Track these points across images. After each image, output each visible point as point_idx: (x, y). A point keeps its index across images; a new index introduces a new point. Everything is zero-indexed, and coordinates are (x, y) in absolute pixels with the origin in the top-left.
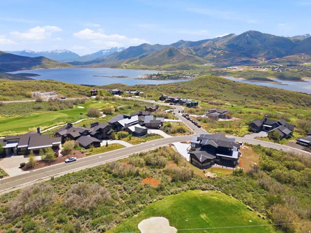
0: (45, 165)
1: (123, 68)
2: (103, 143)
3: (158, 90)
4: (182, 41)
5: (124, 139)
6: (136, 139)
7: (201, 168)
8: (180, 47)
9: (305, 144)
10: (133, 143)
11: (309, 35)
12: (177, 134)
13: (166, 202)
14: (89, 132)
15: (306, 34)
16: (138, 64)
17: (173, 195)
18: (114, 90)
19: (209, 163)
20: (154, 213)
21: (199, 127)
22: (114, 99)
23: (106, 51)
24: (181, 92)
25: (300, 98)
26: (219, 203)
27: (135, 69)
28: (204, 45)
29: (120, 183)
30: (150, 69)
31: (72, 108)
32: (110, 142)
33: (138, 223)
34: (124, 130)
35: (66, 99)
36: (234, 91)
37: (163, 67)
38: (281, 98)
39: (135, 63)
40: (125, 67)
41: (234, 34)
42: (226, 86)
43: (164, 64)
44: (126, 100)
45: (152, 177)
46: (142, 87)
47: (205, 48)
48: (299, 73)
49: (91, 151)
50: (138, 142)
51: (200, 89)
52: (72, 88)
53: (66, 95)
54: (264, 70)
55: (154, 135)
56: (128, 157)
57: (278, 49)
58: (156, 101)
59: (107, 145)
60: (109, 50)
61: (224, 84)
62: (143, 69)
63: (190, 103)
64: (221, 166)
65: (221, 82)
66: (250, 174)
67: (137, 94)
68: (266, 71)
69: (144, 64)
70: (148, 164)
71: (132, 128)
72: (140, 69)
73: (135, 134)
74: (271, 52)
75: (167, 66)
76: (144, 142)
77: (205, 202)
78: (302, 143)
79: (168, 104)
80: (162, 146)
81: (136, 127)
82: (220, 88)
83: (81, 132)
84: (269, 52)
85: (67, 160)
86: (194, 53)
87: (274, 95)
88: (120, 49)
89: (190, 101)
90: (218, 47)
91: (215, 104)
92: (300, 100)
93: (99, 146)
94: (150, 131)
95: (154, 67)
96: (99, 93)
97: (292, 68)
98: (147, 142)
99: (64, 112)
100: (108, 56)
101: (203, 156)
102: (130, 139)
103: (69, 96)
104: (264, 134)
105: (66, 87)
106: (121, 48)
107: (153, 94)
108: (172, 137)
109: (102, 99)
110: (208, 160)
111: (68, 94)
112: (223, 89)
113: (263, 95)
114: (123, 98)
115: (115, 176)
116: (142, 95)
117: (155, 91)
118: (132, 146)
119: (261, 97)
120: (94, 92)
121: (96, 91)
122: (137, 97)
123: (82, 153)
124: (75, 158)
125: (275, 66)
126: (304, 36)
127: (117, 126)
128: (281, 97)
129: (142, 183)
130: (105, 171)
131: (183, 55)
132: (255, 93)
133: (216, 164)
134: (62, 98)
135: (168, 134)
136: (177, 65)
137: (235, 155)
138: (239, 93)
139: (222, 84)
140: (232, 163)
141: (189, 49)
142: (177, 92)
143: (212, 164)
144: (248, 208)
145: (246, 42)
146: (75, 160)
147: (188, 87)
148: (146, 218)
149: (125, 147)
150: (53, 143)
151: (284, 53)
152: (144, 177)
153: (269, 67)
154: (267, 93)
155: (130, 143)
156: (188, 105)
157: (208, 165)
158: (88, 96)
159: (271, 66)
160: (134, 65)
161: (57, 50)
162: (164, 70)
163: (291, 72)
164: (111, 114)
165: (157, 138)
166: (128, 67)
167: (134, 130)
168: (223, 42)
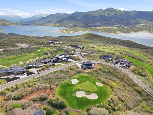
1: (47, 26)
2: (56, 64)
3: (68, 40)
6: (65, 63)
7: (84, 70)
8: (76, 15)
11: (136, 10)
12: (78, 61)
16: (55, 24)
19: (86, 69)
21: (84, 58)
22: (51, 46)
24: (78, 41)
26: (88, 76)
29: (65, 74)
31: (36, 51)
32: (58, 64)
34: (61, 60)
40: (49, 26)
45: (72, 72)
50: (66, 64)
51: (86, 40)
52: (31, 41)
55: (70, 61)
59: (57, 65)
63: (81, 47)
69: (58, 24)
70: (71, 69)
73: (64, 61)
77: (85, 76)
79: (73, 48)
80: (73, 64)
81: (64, 59)
85: (48, 69)
86: (83, 19)
87: (115, 42)
88: (45, 15)
91: (91, 47)
93: (55, 65)
94: (69, 60)
96: (44, 43)
97: (127, 27)
101: (84, 67)
104: (104, 60)
105: (29, 41)
107: (66, 43)
108: (76, 62)
109: (46, 46)
110: (86, 68)
112: (95, 39)
114: (54, 45)
115: (63, 72)
116: (61, 44)
117: (66, 41)
118: (64, 65)
119: (110, 43)
120: (42, 43)
123: (51, 67)
127: (58, 59)
129: (70, 73)
130: (60, 71)
137: (93, 66)
138: (102, 41)
139: (95, 37)
140: (92, 68)
141: (81, 17)
142: (76, 41)
143: (87, 69)
146: (50, 69)
147: (81, 39)
149: (62, 65)
150: (43, 65)
151: (124, 19)
152: (70, 72)
161: (10, 15)
162: (69, 27)
164: (52, 53)
165: (71, 62)
166: (50, 25)
167: (64, 60)
168: (97, 13)
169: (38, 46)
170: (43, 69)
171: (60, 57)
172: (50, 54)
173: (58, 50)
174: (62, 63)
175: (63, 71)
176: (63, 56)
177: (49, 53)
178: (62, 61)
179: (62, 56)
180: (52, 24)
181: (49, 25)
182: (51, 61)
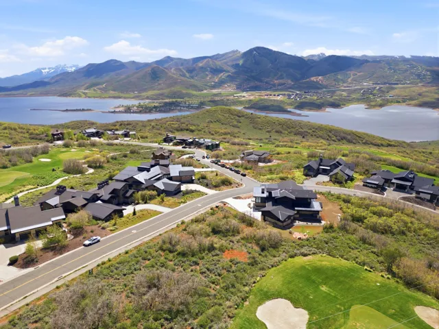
0: (55, 255)
1: (80, 96)
2: (128, 210)
3: (153, 127)
4: (169, 57)
5: (152, 201)
6: (170, 200)
8: (166, 66)
9: (373, 186)
10: (170, 206)
12: (223, 187)
13: (272, 279)
14: (99, 196)
16: (105, 90)
17: (274, 268)
18: (88, 131)
20: (267, 296)
21: (244, 175)
22: (94, 145)
23: (47, 70)
24: (187, 130)
25: (330, 132)
27: (100, 97)
28: (201, 65)
29: (197, 264)
30: (125, 98)
31: (31, 162)
32: (139, 208)
33: (255, 313)
34: (147, 188)
35: (12, 148)
36: (253, 127)
37: (144, 94)
38: (309, 133)
39: (99, 89)
40: (84, 96)
41: (237, 51)
42: (242, 119)
43: (145, 90)
44: (112, 145)
45: (232, 248)
46: (128, 125)
47: (201, 68)
48: (319, 101)
49: (114, 225)
50: (176, 204)
51: (211, 125)
52: (15, 129)
53: (11, 141)
54: (279, 98)
55: (192, 192)
56: (175, 226)
57: (291, 71)
58: (159, 144)
59: (134, 213)
60: (53, 69)
61: (240, 117)
62: (115, 97)
63: (210, 144)
64: (305, 223)
65: (236, 115)
66: (343, 228)
67: (126, 135)
68: (282, 99)
69: (115, 91)
70: (215, 231)
71: (160, 185)
72: (110, 97)
75: (150, 93)
76: (184, 203)
78: (370, 185)
79: (180, 148)
80: (214, 205)
81: (164, 183)
82: (235, 123)
83: (88, 198)
85: (87, 242)
86: (188, 75)
87: (301, 130)
88: (71, 67)
89: (208, 141)
90: (218, 67)
92: (330, 134)
93: (121, 216)
94: (184, 188)
95: (132, 95)
96: (66, 136)
97: (310, 96)
98: (188, 203)
99: (20, 170)
100: (53, 78)
102: (163, 200)
103: (16, 143)
105: (5, 129)
106: (74, 66)
107: (147, 134)
108: (217, 192)
109: (74, 145)
110: (289, 217)
111: (14, 140)
112: (240, 124)
113: (289, 130)
114: (106, 142)
115: (183, 254)
116: (134, 137)
117: (149, 130)
118: (171, 210)
119: (286, 132)
120: (58, 134)
121: (61, 133)
122: (126, 139)
123: (103, 228)
124: (99, 238)
125: (291, 93)
126: (319, 55)
127: (133, 184)
128: (309, 131)
129: (225, 259)
130: (161, 249)
131: (173, 77)
132: (279, 128)
133: (297, 221)
134: (4, 147)
135: (210, 188)
136: (166, 91)
138: (260, 129)
139: (237, 118)
140: (314, 217)
141: (180, 70)
142: (182, 130)
143: (293, 222)
144: (366, 270)
145: (254, 61)
146: (99, 241)
147: (195, 123)
148: (260, 304)
149: (161, 213)
150: (53, 219)
151: (299, 76)
152: (222, 250)
153: (284, 95)
154: (292, 127)
155: (164, 206)
156: (208, 147)
157: (289, 224)
158: (48, 141)
159: (286, 93)
160: (99, 92)
162: (147, 98)
164: (101, 167)
165: (199, 196)
166: (89, 95)
167: (162, 187)
168: (225, 61)
169: (41, 145)
170: (55, 248)
171: (141, 177)
172: (91, 171)
173: (125, 156)
174: (156, 200)
175: (179, 248)
176: (156, 171)
177: (90, 167)
178: (155, 193)
179: (148, 170)
180: (94, 90)
181: (84, 93)
182: (98, 199)
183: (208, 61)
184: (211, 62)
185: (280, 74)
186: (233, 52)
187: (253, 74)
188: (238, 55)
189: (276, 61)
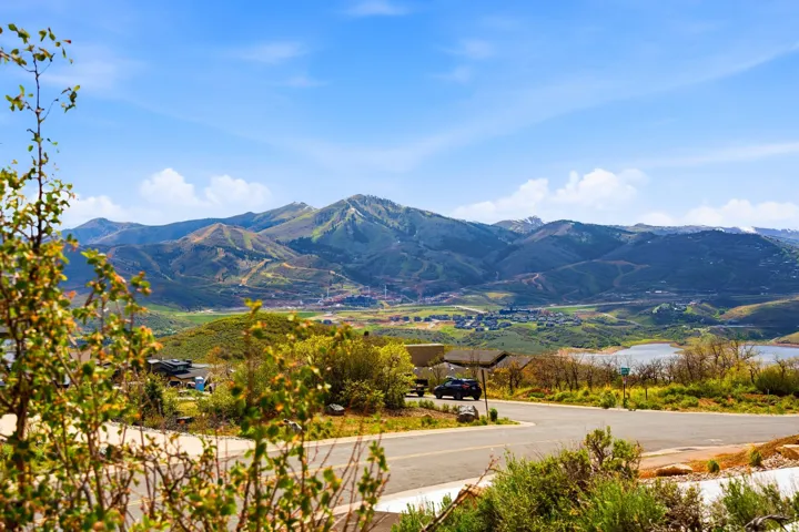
15: (530, 219)
28: (196, 239)
41: (303, 205)
47: (199, 248)
48: (545, 334)
54: (430, 326)
57: (458, 258)
74: (440, 268)
84: (432, 268)
90: (250, 248)
97: (519, 320)
125: (463, 315)
145: (351, 232)
151: (480, 272)
153: (445, 318)
159: (450, 314)
163: (520, 330)
168: (270, 230)
183: (219, 230)
184: (227, 234)
185: (426, 264)
186: (292, 208)
187: (350, 266)
188: (306, 216)
189: (412, 231)
